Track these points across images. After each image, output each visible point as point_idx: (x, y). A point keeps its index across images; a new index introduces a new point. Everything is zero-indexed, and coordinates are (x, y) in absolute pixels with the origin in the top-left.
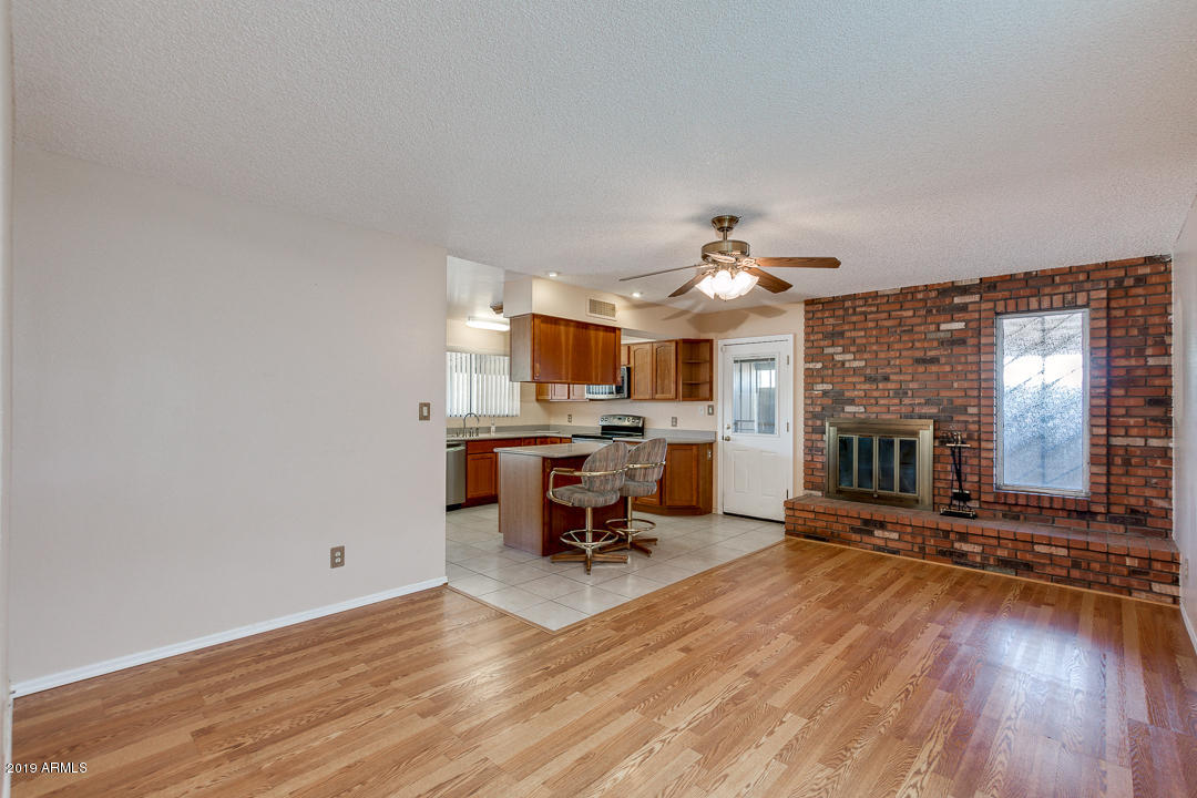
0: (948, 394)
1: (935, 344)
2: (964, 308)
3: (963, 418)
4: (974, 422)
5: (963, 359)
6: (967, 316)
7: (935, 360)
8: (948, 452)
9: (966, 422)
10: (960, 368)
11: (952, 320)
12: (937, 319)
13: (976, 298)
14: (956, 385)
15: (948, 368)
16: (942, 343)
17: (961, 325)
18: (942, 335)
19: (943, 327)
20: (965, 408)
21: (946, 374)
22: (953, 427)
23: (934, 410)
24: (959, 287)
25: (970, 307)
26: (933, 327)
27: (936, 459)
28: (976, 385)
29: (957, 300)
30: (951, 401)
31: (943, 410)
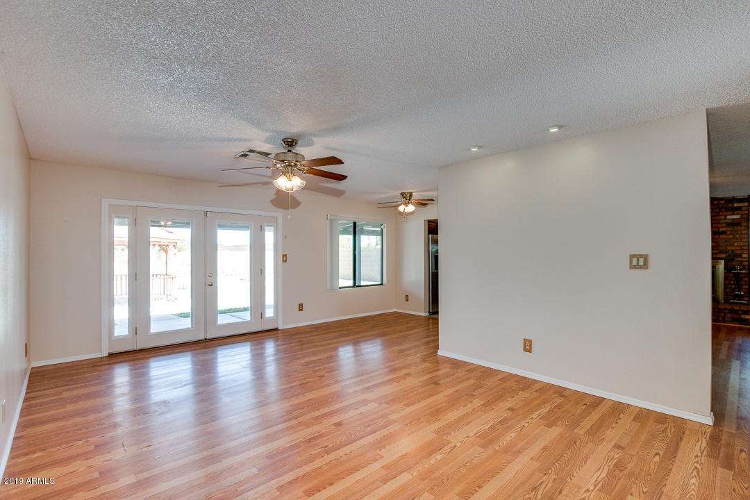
0: (732, 248)
1: (724, 225)
2: (739, 209)
3: (739, 259)
4: (746, 261)
5: (739, 232)
6: (741, 212)
7: (724, 233)
8: (731, 275)
9: (742, 261)
10: (738, 236)
11: (733, 214)
12: (726, 213)
13: (746, 204)
14: (736, 244)
15: (731, 236)
16: (728, 225)
17: (738, 217)
18: (728, 221)
19: (728, 217)
20: (740, 256)
21: (730, 239)
22: (734, 263)
23: (724, 256)
24: (737, 199)
25: (743, 208)
26: (722, 217)
27: (726, 278)
28: (746, 244)
29: (736, 205)
30: (733, 251)
31: (729, 255)
